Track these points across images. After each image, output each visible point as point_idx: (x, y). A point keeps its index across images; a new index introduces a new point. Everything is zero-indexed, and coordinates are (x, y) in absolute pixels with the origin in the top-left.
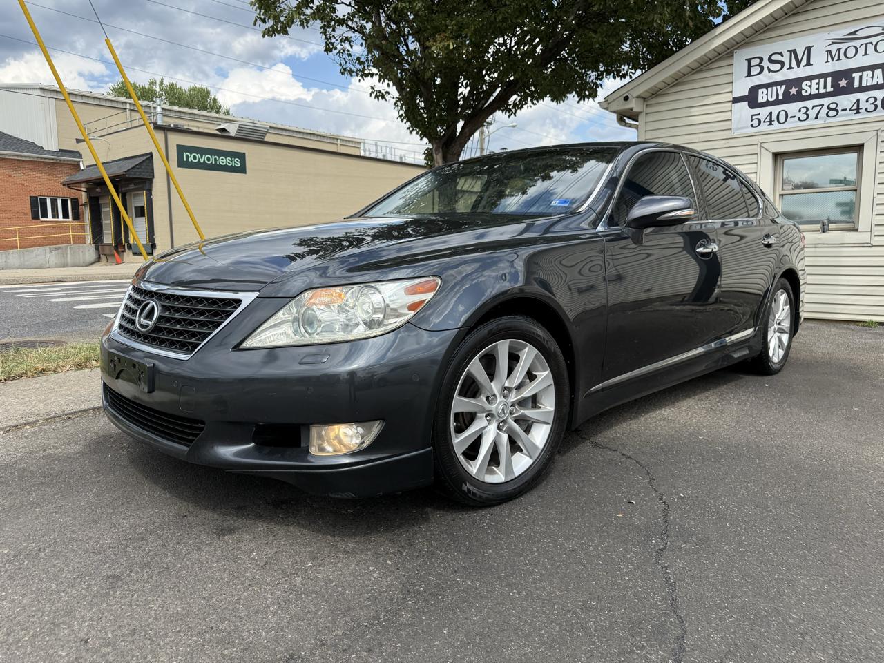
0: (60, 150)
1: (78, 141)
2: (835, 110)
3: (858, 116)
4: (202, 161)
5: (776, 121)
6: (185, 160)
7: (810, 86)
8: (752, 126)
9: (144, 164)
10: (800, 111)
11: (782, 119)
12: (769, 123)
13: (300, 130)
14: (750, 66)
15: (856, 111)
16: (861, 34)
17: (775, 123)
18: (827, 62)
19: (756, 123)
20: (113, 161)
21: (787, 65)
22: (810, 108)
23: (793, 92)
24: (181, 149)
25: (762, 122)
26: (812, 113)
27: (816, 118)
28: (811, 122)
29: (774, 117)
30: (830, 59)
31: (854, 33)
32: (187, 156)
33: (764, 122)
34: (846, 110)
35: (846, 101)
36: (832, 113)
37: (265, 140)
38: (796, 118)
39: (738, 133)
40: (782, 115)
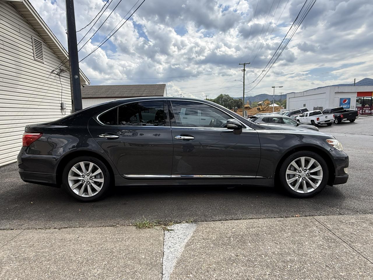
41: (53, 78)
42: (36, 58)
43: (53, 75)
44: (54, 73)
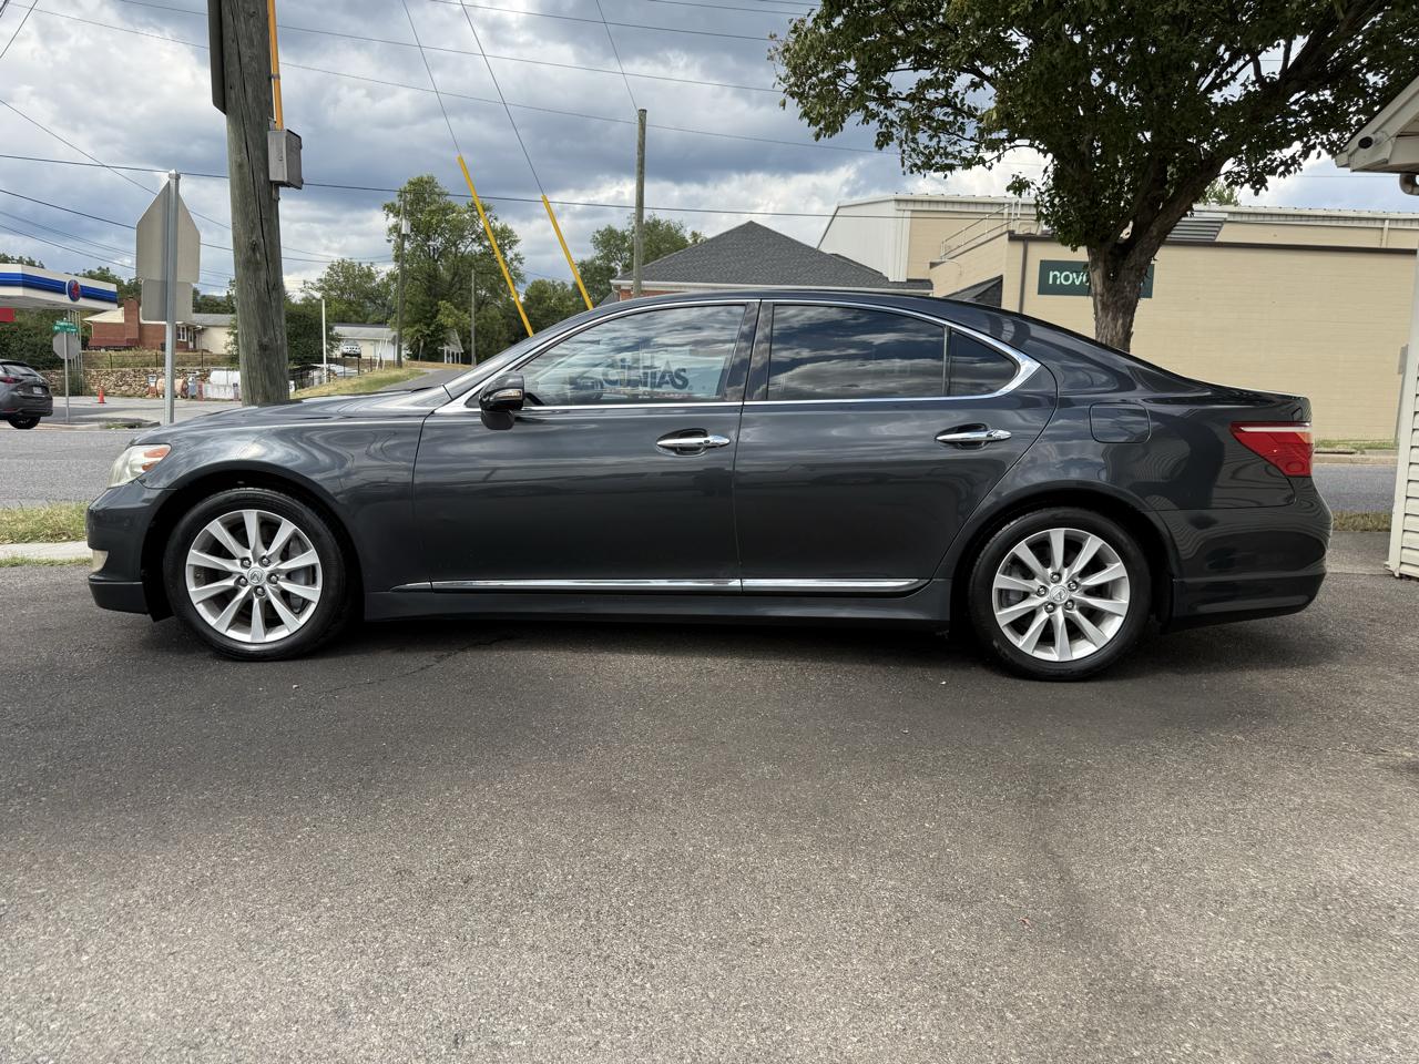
0: (909, 280)
1: (933, 265)
4: (1077, 283)
6: (1051, 282)
9: (989, 293)
13: (1333, 213)
20: (963, 291)
24: (1046, 266)
32: (1055, 276)
37: (1217, 240)
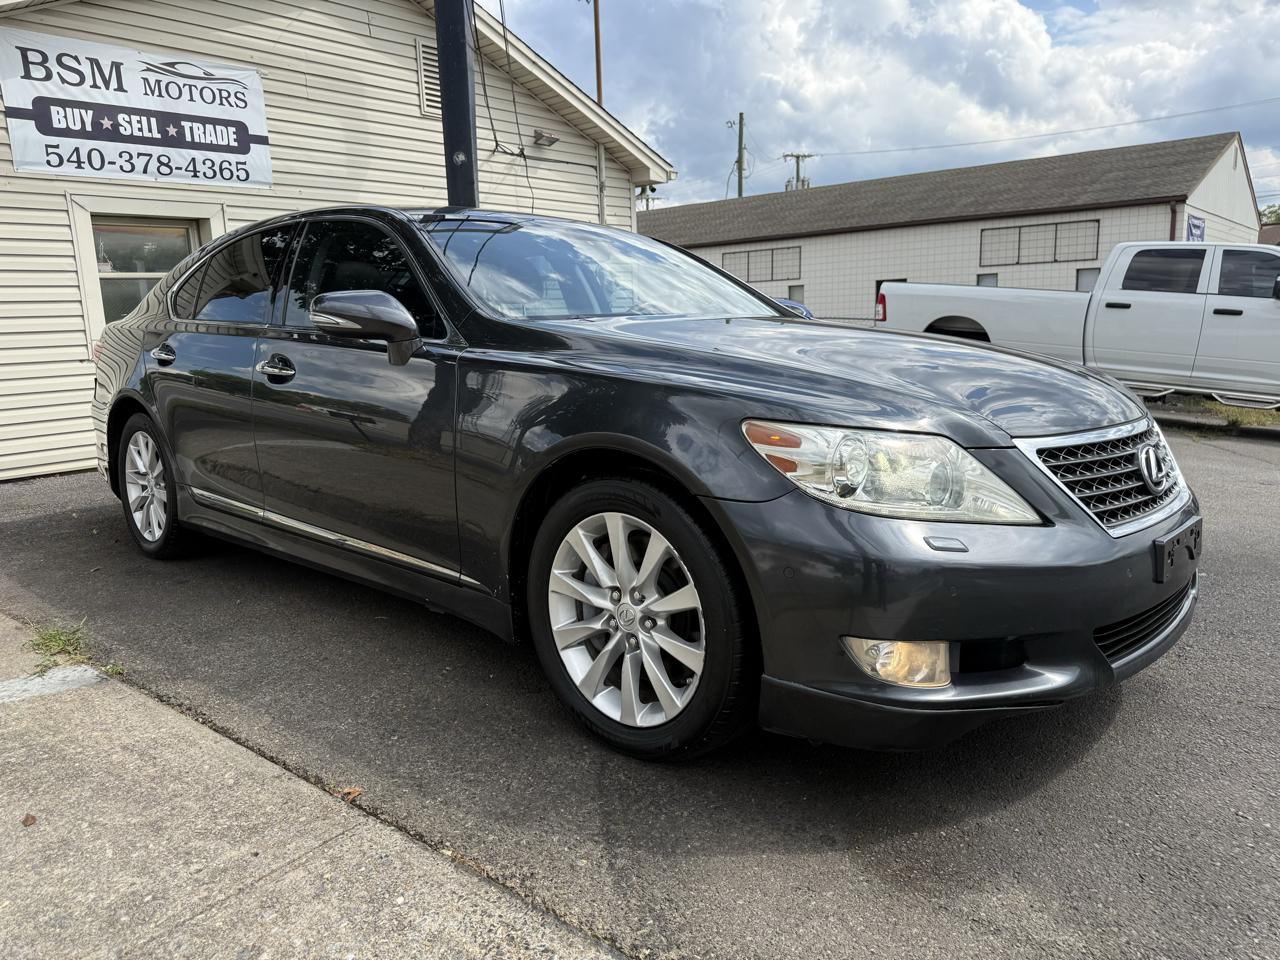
2: (167, 165)
3: (195, 181)
5: (87, 162)
7: (130, 123)
8: (48, 162)
10: (121, 156)
11: (97, 163)
12: (76, 165)
14: (26, 63)
15: (192, 174)
16: (180, 69)
17: (86, 165)
18: (146, 94)
19: (54, 160)
21: (89, 81)
22: (135, 156)
23: (104, 125)
25: (65, 160)
26: (140, 163)
27: (145, 171)
28: (137, 177)
29: (84, 158)
30: (149, 92)
31: (172, 65)
33: (68, 161)
34: (181, 169)
35: (179, 156)
36: (164, 169)
38: (117, 167)
39: (23, 170)
40: (95, 156)
41: (500, 168)
42: (427, 109)
43: (499, 157)
44: (505, 152)
